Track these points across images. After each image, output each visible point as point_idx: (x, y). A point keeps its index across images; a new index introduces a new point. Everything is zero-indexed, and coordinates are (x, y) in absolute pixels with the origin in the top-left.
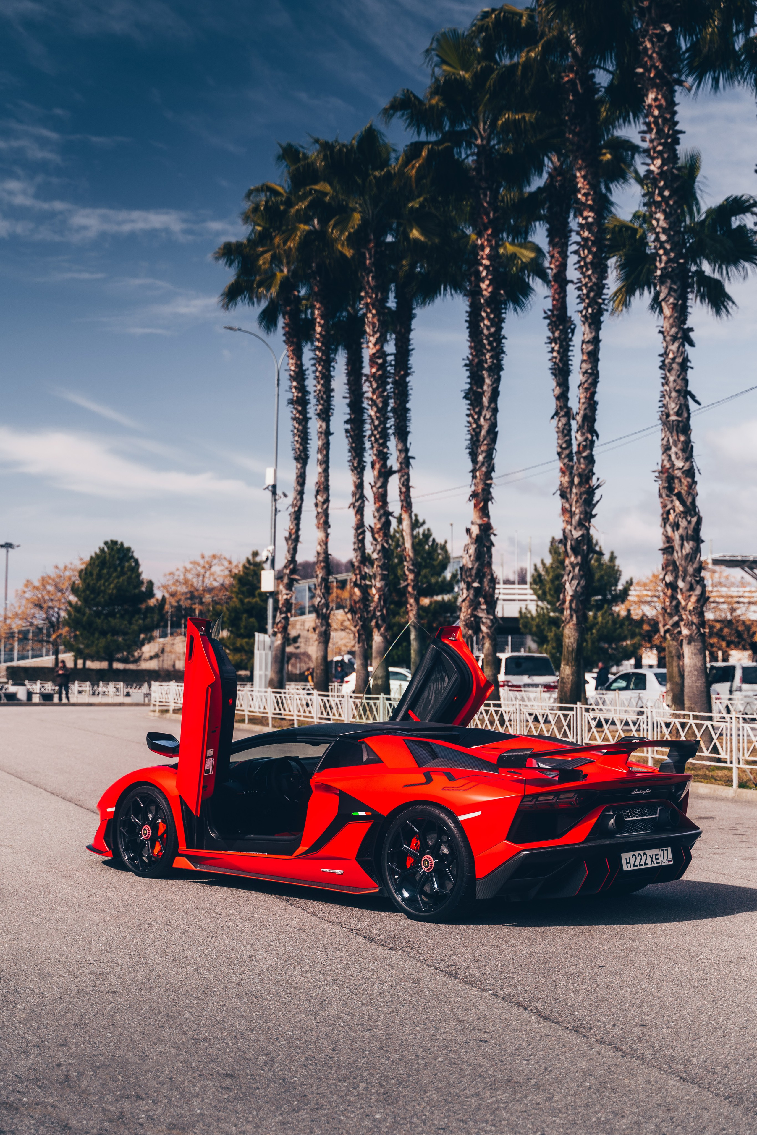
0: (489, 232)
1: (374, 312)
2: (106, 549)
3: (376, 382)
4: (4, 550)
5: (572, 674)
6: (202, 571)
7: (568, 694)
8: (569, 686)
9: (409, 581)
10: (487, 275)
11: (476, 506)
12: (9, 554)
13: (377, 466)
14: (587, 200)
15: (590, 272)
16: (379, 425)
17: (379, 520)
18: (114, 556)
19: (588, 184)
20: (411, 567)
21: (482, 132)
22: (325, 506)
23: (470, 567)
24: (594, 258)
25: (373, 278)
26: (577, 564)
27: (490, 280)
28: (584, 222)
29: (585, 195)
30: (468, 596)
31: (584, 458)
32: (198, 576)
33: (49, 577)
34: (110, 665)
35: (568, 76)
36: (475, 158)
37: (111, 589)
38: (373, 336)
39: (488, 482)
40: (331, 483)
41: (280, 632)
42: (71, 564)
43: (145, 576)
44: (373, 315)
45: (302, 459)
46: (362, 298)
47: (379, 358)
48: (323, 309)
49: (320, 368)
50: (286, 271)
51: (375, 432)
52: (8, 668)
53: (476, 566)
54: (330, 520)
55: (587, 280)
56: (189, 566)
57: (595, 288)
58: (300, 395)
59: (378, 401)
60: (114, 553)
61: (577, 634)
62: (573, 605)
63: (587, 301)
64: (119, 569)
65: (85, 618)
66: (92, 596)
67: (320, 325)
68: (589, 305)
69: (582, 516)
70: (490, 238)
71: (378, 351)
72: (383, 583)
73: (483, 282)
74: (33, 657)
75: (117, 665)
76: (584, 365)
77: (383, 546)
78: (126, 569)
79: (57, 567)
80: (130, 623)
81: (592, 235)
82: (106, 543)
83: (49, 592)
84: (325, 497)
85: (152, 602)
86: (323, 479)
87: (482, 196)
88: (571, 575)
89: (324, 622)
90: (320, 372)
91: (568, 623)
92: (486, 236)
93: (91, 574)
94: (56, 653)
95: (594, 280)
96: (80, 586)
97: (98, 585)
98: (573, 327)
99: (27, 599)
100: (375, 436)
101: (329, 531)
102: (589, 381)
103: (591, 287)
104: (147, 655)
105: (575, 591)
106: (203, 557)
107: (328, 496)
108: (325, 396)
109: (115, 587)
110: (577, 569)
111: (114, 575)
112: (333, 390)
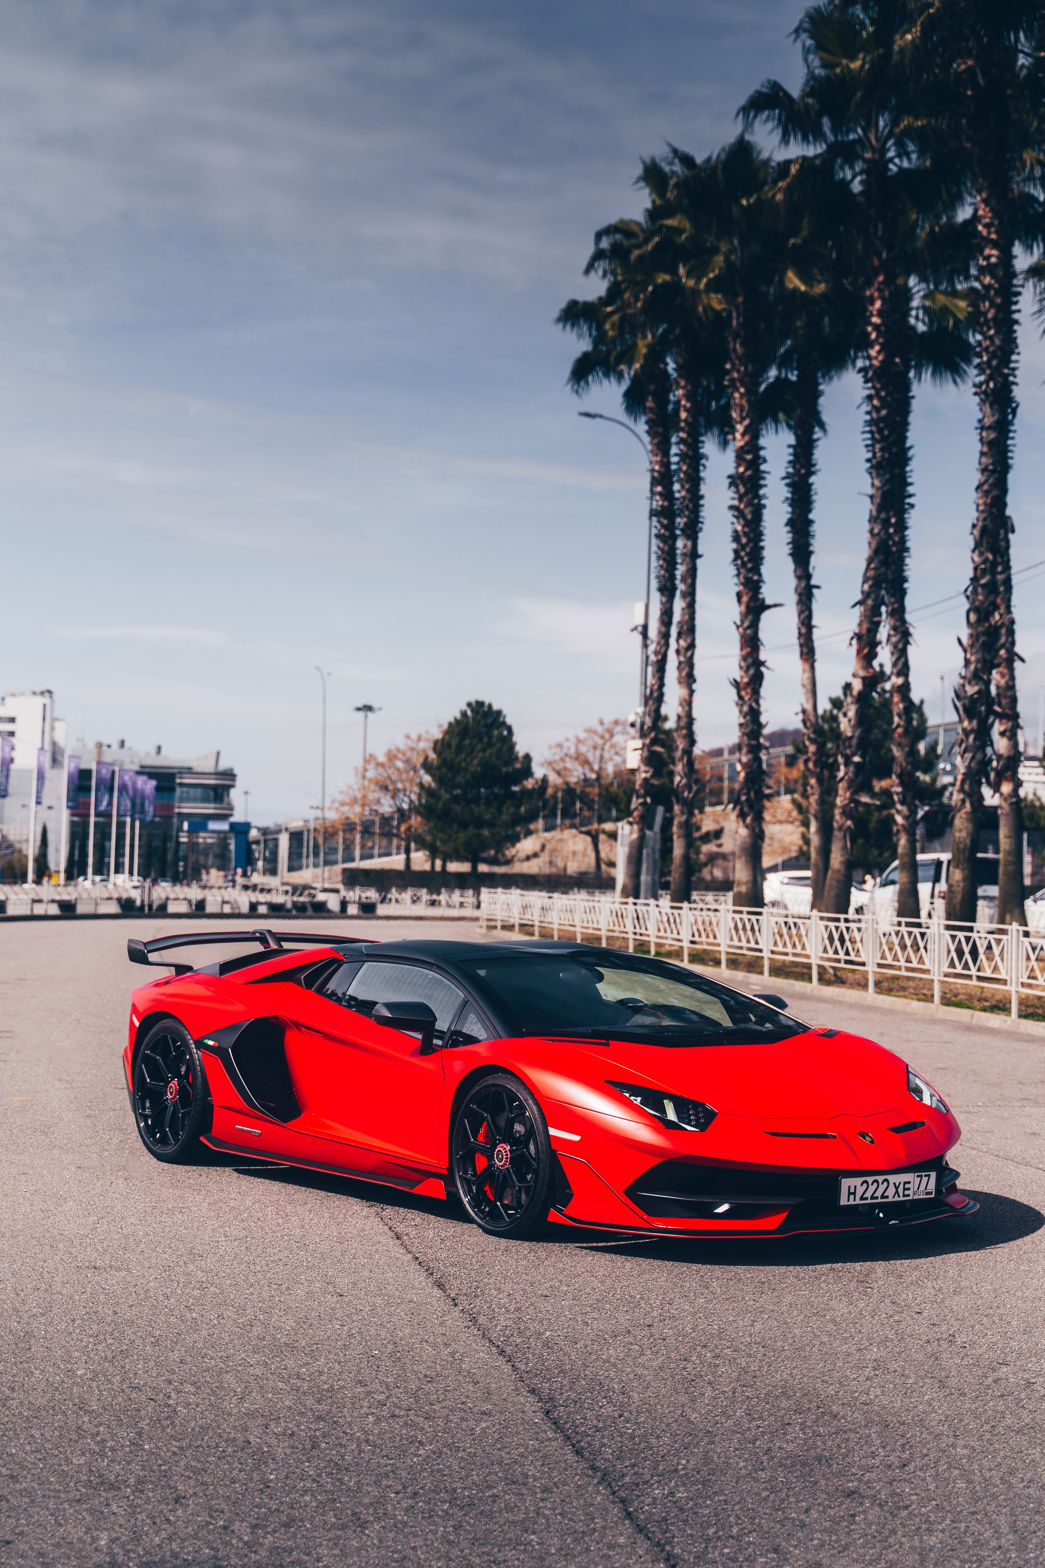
0: (881, 278)
1: (742, 390)
2: (469, 713)
3: (744, 485)
4: (361, 714)
5: (964, 880)
6: (600, 742)
7: (958, 907)
8: (959, 896)
9: (810, 755)
10: (877, 337)
11: (859, 652)
12: (369, 719)
13: (745, 599)
14: (989, 233)
15: (992, 332)
16: (747, 544)
17: (746, 671)
18: (479, 722)
19: (990, 211)
20: (812, 736)
21: (874, 141)
22: (689, 654)
23: (849, 734)
24: (997, 313)
25: (742, 344)
26: (972, 731)
27: (881, 344)
28: (985, 263)
29: (986, 226)
30: (846, 774)
31: (983, 586)
32: (595, 748)
33: (398, 750)
34: (474, 868)
35: (966, 63)
36: (864, 177)
37: (475, 766)
38: (741, 422)
39: (876, 619)
40: (698, 622)
41: (637, 823)
42: (427, 732)
43: (521, 749)
44: (742, 395)
45: (668, 590)
46: (727, 372)
47: (748, 453)
48: (689, 387)
49: (684, 468)
50: (650, 336)
51: (743, 554)
52: (345, 871)
53: (857, 733)
54: (697, 672)
55: (988, 342)
56: (583, 735)
57: (999, 353)
58: (666, 504)
59: (747, 511)
60: (479, 717)
61: (970, 826)
62: (966, 787)
63: (988, 372)
64: (485, 739)
65: (440, 805)
66: (450, 775)
67: (686, 410)
68: (990, 378)
69: (979, 666)
70: (882, 287)
71: (747, 444)
72: (750, 756)
73: (872, 347)
74: (380, 856)
75: (483, 868)
76: (984, 460)
77: (751, 707)
78: (494, 740)
79: (408, 737)
80: (500, 811)
81: (996, 281)
82: (469, 705)
83: (398, 770)
84: (689, 641)
85: (529, 784)
86: (687, 617)
87: (872, 230)
88: (964, 746)
89: (685, 810)
90: (685, 473)
91: (959, 810)
92: (876, 285)
93: (449, 746)
94: (408, 851)
95: (997, 342)
96: (435, 762)
97: (458, 760)
98: (1014, 405)
99: (370, 780)
100: (742, 558)
101: (694, 686)
102: (991, 481)
103: (994, 352)
104: (522, 855)
105: (968, 767)
106: (601, 723)
107: (694, 639)
108: (690, 506)
109: (480, 764)
110: (971, 738)
111: (479, 747)
112: (702, 497)
